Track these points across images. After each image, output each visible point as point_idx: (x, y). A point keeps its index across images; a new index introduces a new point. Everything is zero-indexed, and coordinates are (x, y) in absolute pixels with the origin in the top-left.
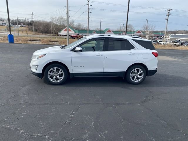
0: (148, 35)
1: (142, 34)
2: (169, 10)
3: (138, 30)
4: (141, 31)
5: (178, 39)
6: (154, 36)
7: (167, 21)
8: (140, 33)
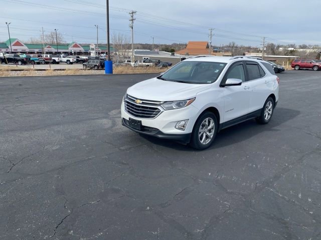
0: (94, 52)
1: (83, 49)
2: (132, 13)
3: (73, 43)
4: (80, 44)
5: (146, 58)
6: (102, 53)
7: (131, 29)
8: (79, 47)
